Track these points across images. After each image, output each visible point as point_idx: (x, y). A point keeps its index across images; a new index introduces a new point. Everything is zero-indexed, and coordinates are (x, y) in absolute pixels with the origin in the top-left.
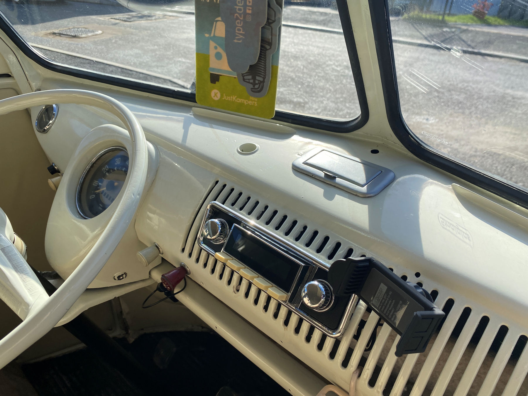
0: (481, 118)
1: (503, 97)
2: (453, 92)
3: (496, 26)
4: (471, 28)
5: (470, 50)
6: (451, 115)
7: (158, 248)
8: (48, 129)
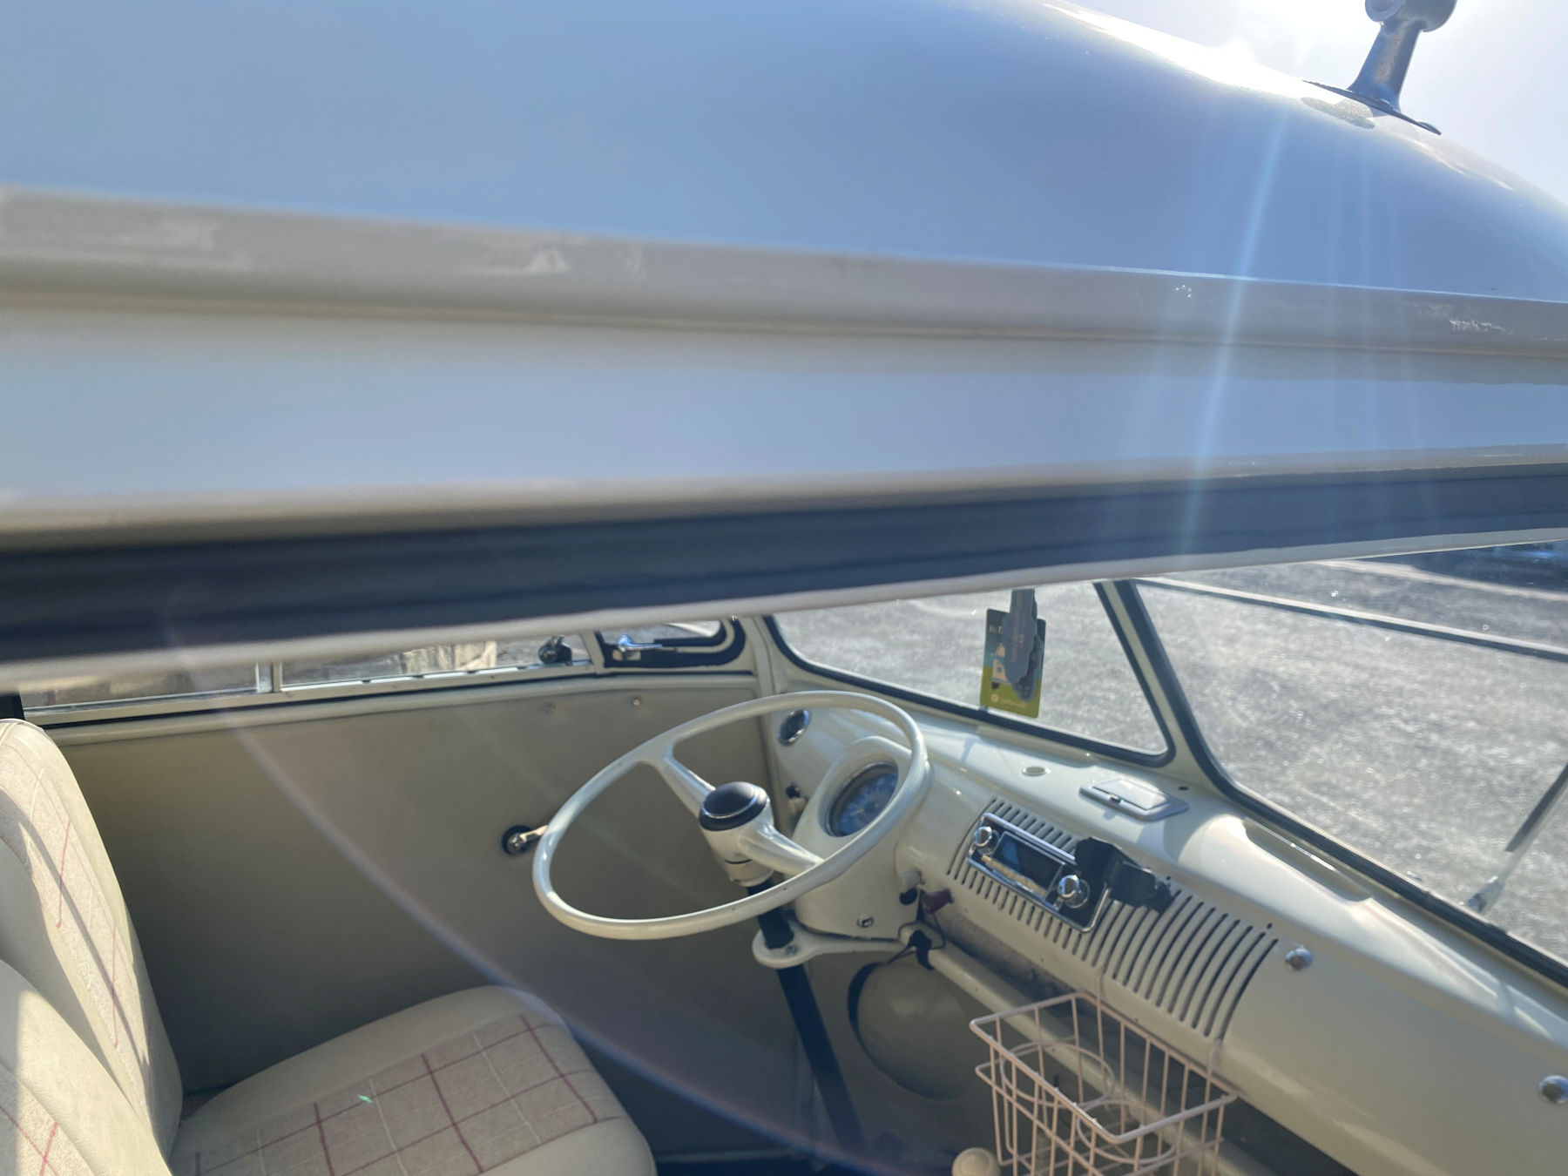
7: (920, 873)
8: (794, 742)
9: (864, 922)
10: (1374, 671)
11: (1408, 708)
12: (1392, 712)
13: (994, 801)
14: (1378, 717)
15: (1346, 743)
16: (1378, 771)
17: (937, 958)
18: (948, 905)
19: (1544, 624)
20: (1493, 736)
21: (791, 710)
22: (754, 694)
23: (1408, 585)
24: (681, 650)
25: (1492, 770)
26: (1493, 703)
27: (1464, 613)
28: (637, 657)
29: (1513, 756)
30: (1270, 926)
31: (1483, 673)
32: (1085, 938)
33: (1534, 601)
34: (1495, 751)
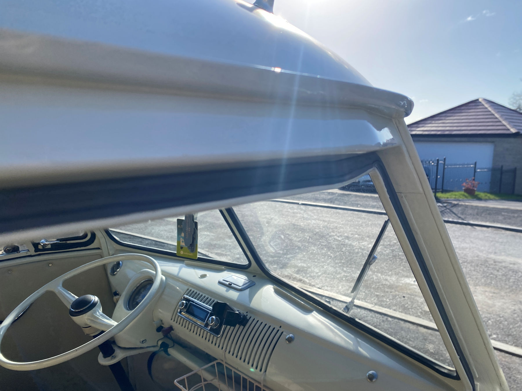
3: (486, 200)
4: (460, 203)
7: (162, 321)
8: (116, 274)
9: (143, 341)
10: (329, 222)
11: (339, 233)
12: (334, 234)
13: (188, 289)
14: (330, 236)
15: (322, 245)
16: (331, 253)
17: (171, 351)
18: (172, 331)
19: (375, 204)
20: (363, 239)
21: (114, 262)
22: (101, 256)
23: (337, 195)
24: (68, 242)
25: (363, 249)
26: (362, 229)
27: (353, 202)
28: (49, 246)
29: (368, 245)
30: (280, 327)
31: (359, 220)
32: (219, 339)
33: (371, 197)
34: (363, 244)
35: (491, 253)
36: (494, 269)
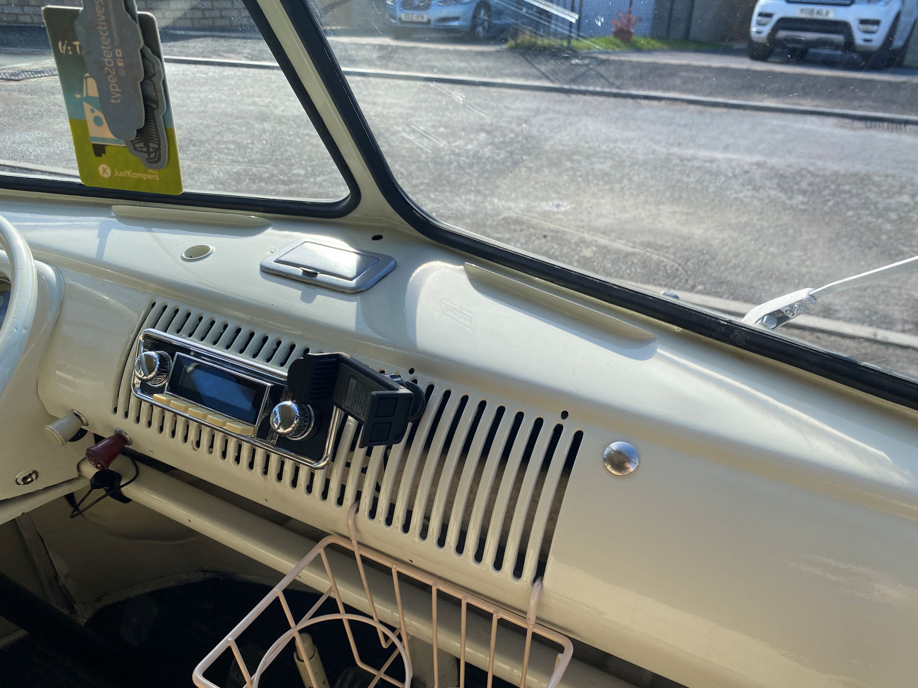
0: (638, 196)
1: (668, 160)
2: (595, 160)
3: (650, 51)
4: (613, 58)
5: (615, 90)
6: (594, 195)
7: (78, 416)
9: (24, 479)
13: (153, 305)
18: (127, 447)
30: (565, 415)
32: (320, 473)
35: (672, 145)
36: (682, 172)
